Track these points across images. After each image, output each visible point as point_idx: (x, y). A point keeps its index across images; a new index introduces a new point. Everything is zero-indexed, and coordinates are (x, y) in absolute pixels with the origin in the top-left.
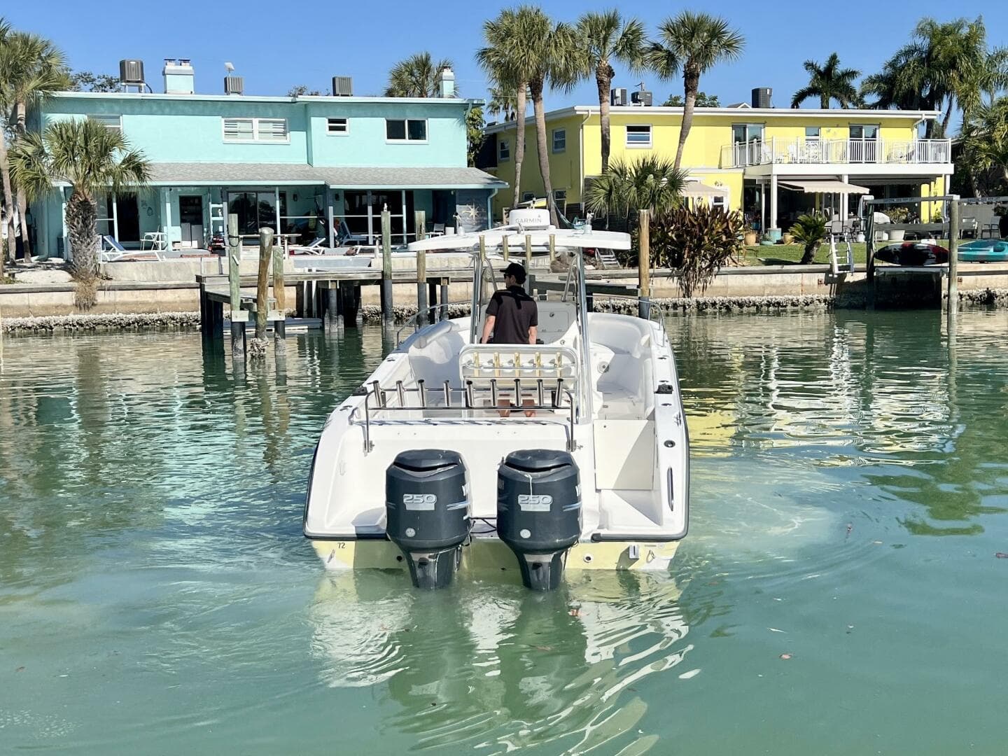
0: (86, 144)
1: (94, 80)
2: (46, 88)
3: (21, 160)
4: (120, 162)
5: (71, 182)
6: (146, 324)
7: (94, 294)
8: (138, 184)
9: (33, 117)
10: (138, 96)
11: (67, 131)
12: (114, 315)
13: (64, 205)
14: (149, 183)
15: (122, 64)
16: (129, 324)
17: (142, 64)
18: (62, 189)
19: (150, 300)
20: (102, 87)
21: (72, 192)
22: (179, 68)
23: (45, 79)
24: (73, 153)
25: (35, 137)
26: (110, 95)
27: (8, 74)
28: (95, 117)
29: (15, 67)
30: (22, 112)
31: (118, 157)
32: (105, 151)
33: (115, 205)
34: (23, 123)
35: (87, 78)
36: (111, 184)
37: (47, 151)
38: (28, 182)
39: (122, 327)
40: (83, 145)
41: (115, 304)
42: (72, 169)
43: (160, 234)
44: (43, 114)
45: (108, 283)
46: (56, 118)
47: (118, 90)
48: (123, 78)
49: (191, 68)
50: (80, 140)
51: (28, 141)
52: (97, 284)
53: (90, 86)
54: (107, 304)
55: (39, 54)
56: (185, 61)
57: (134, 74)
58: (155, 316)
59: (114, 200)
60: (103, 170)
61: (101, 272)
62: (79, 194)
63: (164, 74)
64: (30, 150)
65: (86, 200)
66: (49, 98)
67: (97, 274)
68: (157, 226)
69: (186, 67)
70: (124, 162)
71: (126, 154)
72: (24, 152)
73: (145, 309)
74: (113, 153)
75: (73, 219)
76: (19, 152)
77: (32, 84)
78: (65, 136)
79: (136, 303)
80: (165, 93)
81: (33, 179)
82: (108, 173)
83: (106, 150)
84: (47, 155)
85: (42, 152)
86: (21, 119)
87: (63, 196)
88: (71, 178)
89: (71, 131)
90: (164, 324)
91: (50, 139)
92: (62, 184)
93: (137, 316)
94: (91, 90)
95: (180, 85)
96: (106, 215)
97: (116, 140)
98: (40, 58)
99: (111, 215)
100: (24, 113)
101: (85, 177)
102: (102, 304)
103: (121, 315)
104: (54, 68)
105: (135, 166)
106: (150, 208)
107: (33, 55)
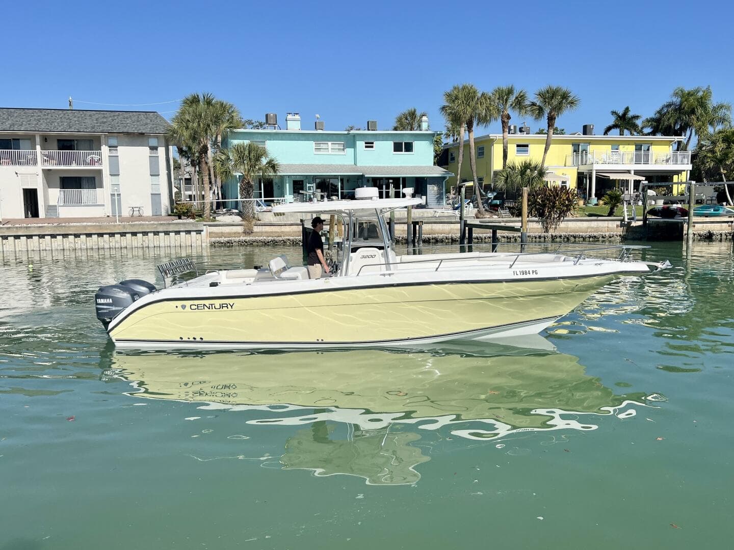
0: (249, 155)
1: (253, 123)
2: (231, 127)
3: (219, 162)
4: (265, 163)
5: (242, 173)
6: (276, 242)
7: (252, 227)
8: (274, 174)
9: (225, 142)
10: (274, 131)
11: (240, 148)
12: (262, 238)
13: (239, 184)
14: (279, 174)
15: (267, 116)
16: (269, 242)
17: (276, 115)
18: (238, 177)
19: (278, 231)
20: (257, 127)
21: (242, 178)
22: (294, 117)
23: (231, 123)
24: (243, 158)
25: (226, 151)
26: (261, 131)
27: (213, 121)
28: (253, 141)
29: (217, 117)
30: (219, 139)
31: (264, 161)
32: (258, 159)
33: (262, 184)
34: (220, 144)
35: (250, 123)
36: (261, 174)
37: (231, 158)
38: (222, 173)
39: (265, 244)
40: (248, 155)
41: (262, 232)
42: (242, 167)
43: (283, 198)
44: (229, 140)
45: (259, 222)
46: (236, 142)
47: (265, 128)
48: (267, 122)
49: (299, 117)
50: (247, 153)
51: (222, 153)
52: (253, 223)
53: (251, 126)
54: (258, 233)
55: (228, 111)
56: (296, 114)
57: (272, 120)
58: (280, 239)
59: (262, 182)
60: (257, 167)
61: (256, 217)
62: (246, 179)
63: (286, 120)
64: (223, 157)
65: (249, 182)
66: (232, 132)
67: (254, 218)
68: (282, 195)
69: (297, 117)
70: (267, 164)
71: (268, 160)
72: (220, 158)
73: (276, 235)
74: (262, 159)
75: (243, 191)
76: (218, 158)
77: (225, 126)
78: (239, 150)
79: (272, 232)
80: (287, 129)
81: (224, 172)
82: (260, 169)
83: (258, 157)
84: (231, 160)
85: (229, 158)
86: (219, 142)
87: (238, 180)
88: (242, 171)
89: (242, 148)
90: (285, 242)
91: (233, 152)
92: (238, 174)
93: (272, 238)
94: (252, 128)
95: (294, 126)
96: (258, 189)
97: (264, 153)
98: (228, 113)
99: (260, 189)
100: (220, 139)
101: (249, 171)
102: (256, 232)
103: (265, 238)
104: (235, 118)
105: (272, 165)
106: (279, 186)
107: (225, 111)
